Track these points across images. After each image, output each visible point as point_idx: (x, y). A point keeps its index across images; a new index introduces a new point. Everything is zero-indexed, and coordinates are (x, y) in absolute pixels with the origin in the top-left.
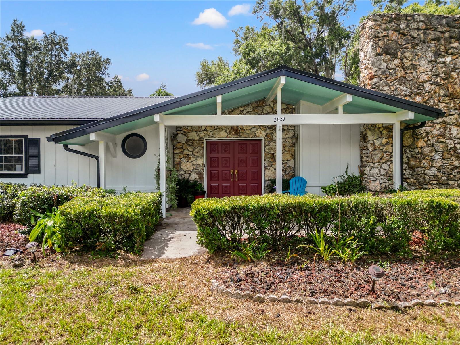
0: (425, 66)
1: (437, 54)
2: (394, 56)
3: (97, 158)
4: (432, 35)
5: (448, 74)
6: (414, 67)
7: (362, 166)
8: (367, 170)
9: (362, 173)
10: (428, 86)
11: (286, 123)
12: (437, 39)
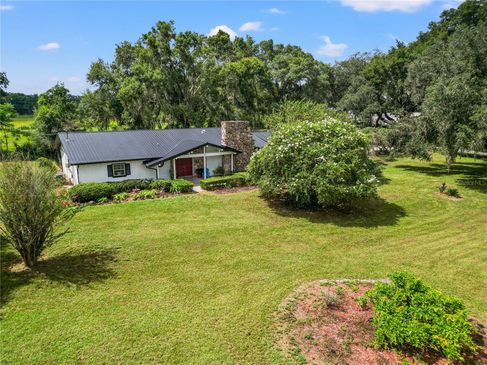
0: (238, 136)
1: (241, 133)
2: (231, 134)
3: (157, 170)
4: (240, 127)
5: (243, 138)
6: (236, 136)
7: (223, 164)
8: (225, 165)
9: (223, 166)
10: (239, 142)
11: (206, 156)
12: (241, 129)
